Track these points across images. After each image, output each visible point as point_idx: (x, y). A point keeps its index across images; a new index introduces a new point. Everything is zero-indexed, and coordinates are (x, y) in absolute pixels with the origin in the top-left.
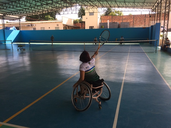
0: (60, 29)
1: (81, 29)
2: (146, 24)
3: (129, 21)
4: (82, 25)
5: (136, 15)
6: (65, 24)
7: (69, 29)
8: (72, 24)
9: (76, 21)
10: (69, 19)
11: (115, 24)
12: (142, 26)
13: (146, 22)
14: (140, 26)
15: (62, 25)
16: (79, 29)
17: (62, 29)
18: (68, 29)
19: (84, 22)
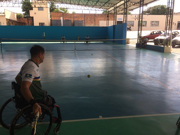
0: (2, 25)
1: (27, 25)
2: (96, 24)
3: (80, 20)
4: (28, 21)
5: (86, 14)
6: (9, 18)
7: (13, 25)
8: (15, 19)
9: (20, 16)
10: (12, 13)
11: (69, 22)
12: (93, 25)
13: (96, 21)
14: (90, 24)
15: (5, 19)
16: (24, 25)
17: (5, 24)
18: (11, 25)
19: (33, 18)
